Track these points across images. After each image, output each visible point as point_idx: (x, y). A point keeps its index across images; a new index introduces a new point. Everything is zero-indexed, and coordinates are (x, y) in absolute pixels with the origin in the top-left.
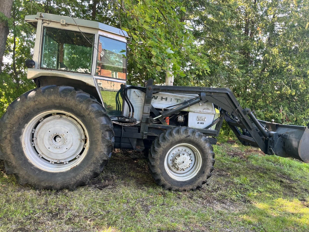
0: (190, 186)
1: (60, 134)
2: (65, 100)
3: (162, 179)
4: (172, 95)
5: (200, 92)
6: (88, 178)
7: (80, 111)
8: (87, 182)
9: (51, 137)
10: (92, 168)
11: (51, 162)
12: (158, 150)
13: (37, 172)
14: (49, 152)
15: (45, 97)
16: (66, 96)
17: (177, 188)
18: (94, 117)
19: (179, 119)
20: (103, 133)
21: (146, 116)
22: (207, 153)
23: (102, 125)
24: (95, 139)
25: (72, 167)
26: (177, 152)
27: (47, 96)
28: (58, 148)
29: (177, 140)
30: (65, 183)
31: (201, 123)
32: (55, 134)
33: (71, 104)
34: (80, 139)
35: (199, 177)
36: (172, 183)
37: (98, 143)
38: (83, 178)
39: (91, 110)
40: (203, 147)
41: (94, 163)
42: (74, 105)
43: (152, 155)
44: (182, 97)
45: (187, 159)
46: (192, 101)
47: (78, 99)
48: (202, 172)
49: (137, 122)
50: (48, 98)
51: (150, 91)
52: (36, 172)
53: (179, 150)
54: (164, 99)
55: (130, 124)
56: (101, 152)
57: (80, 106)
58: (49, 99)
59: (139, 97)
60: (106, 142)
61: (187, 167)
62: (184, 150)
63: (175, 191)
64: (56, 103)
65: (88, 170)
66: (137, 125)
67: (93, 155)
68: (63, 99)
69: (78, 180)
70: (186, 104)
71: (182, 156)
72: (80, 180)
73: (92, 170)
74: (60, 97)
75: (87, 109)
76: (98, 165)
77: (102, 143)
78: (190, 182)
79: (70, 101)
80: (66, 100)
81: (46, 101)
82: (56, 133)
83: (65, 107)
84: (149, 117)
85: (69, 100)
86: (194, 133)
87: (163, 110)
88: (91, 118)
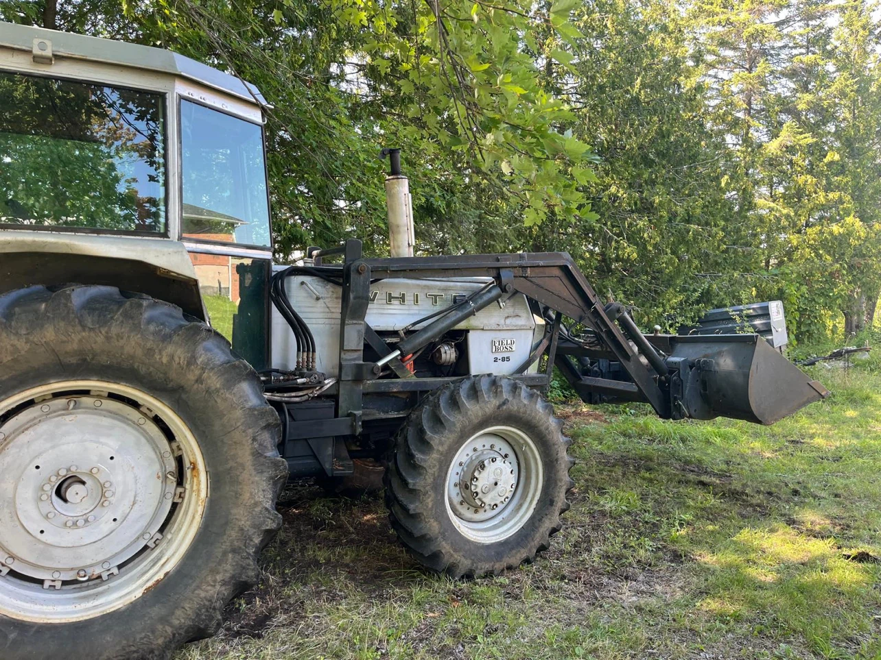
0: (522, 550)
1: (81, 470)
2: (100, 339)
3: (443, 551)
4: (418, 285)
5: (498, 269)
6: (214, 609)
7: (165, 374)
8: (214, 622)
9: (47, 487)
10: (228, 569)
11: (47, 584)
12: (425, 461)
13: (12, 636)
14: (42, 546)
15: (17, 334)
16: (104, 322)
17: (487, 566)
18: (218, 386)
19: (443, 355)
20: (254, 439)
21: (355, 359)
22: (554, 444)
23: (250, 409)
24: (231, 464)
25: (150, 584)
26: (471, 457)
27: (23, 332)
28: (81, 522)
29: (476, 421)
30: (133, 648)
31: (503, 359)
32: (63, 473)
33: (128, 350)
34: (160, 474)
35: (540, 520)
36: (473, 555)
37: (241, 478)
38: (198, 615)
39: (207, 364)
40: (543, 428)
41: (234, 551)
42: (139, 352)
43: (410, 481)
44: (445, 289)
45: (504, 473)
46: (481, 297)
47: (152, 328)
48: (548, 502)
49: (326, 382)
50: (31, 338)
51: (362, 278)
52: (6, 637)
53: (475, 450)
54: (397, 298)
55: (305, 392)
56: (256, 504)
57: (164, 353)
58: (35, 339)
59: (318, 299)
60: (268, 467)
61: (507, 495)
62: (488, 446)
63: (485, 577)
64: (66, 353)
65: (215, 581)
66: (328, 393)
67: (226, 523)
68: (92, 334)
69: (180, 628)
70: (465, 308)
71: (490, 468)
72: (189, 623)
73: (228, 575)
74: (79, 328)
75: (192, 361)
76: (249, 554)
77: (254, 473)
78: (520, 540)
79: (122, 342)
80: (108, 338)
81: (23, 352)
82: (68, 470)
83: (103, 366)
84: (361, 362)
85: (118, 335)
86: (518, 390)
87: (402, 333)
88: (208, 391)
